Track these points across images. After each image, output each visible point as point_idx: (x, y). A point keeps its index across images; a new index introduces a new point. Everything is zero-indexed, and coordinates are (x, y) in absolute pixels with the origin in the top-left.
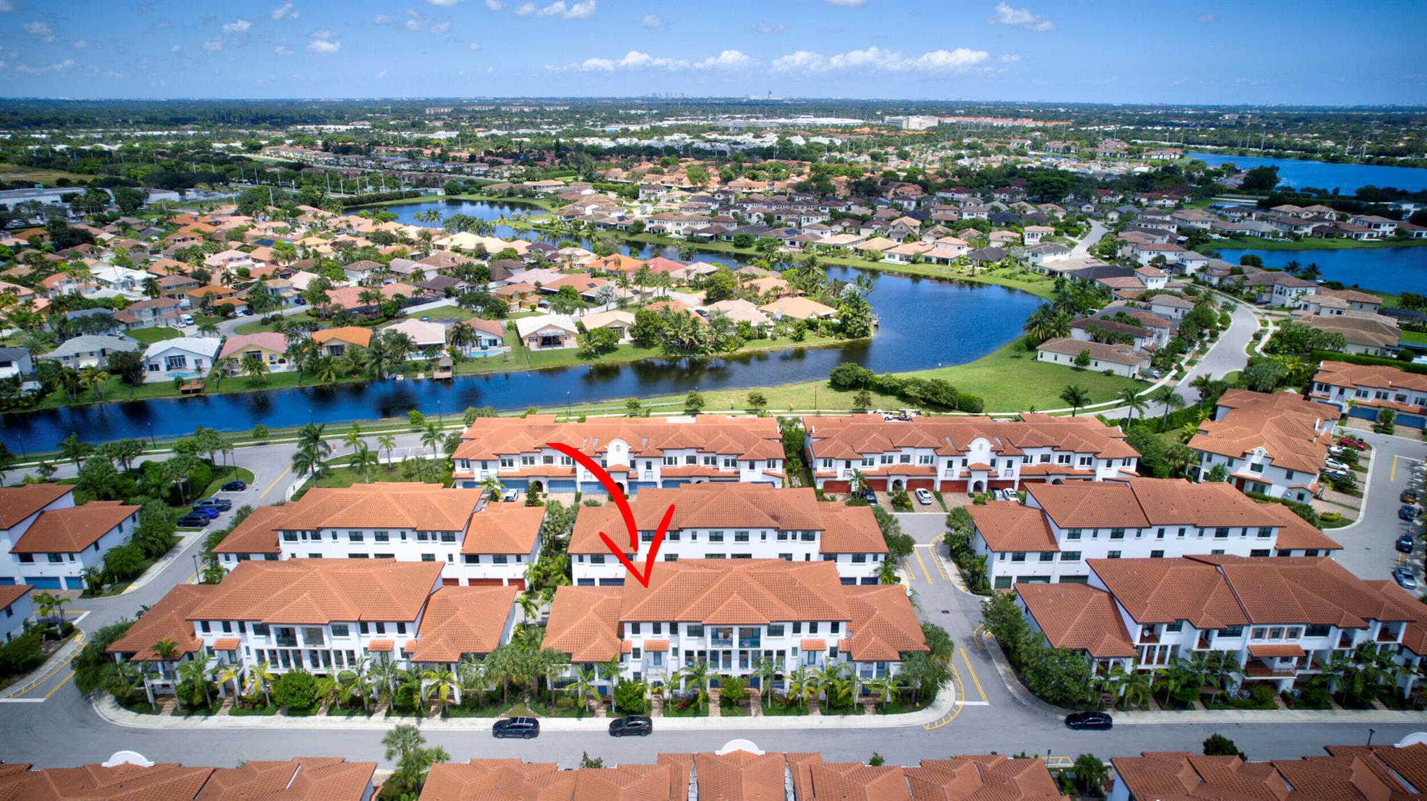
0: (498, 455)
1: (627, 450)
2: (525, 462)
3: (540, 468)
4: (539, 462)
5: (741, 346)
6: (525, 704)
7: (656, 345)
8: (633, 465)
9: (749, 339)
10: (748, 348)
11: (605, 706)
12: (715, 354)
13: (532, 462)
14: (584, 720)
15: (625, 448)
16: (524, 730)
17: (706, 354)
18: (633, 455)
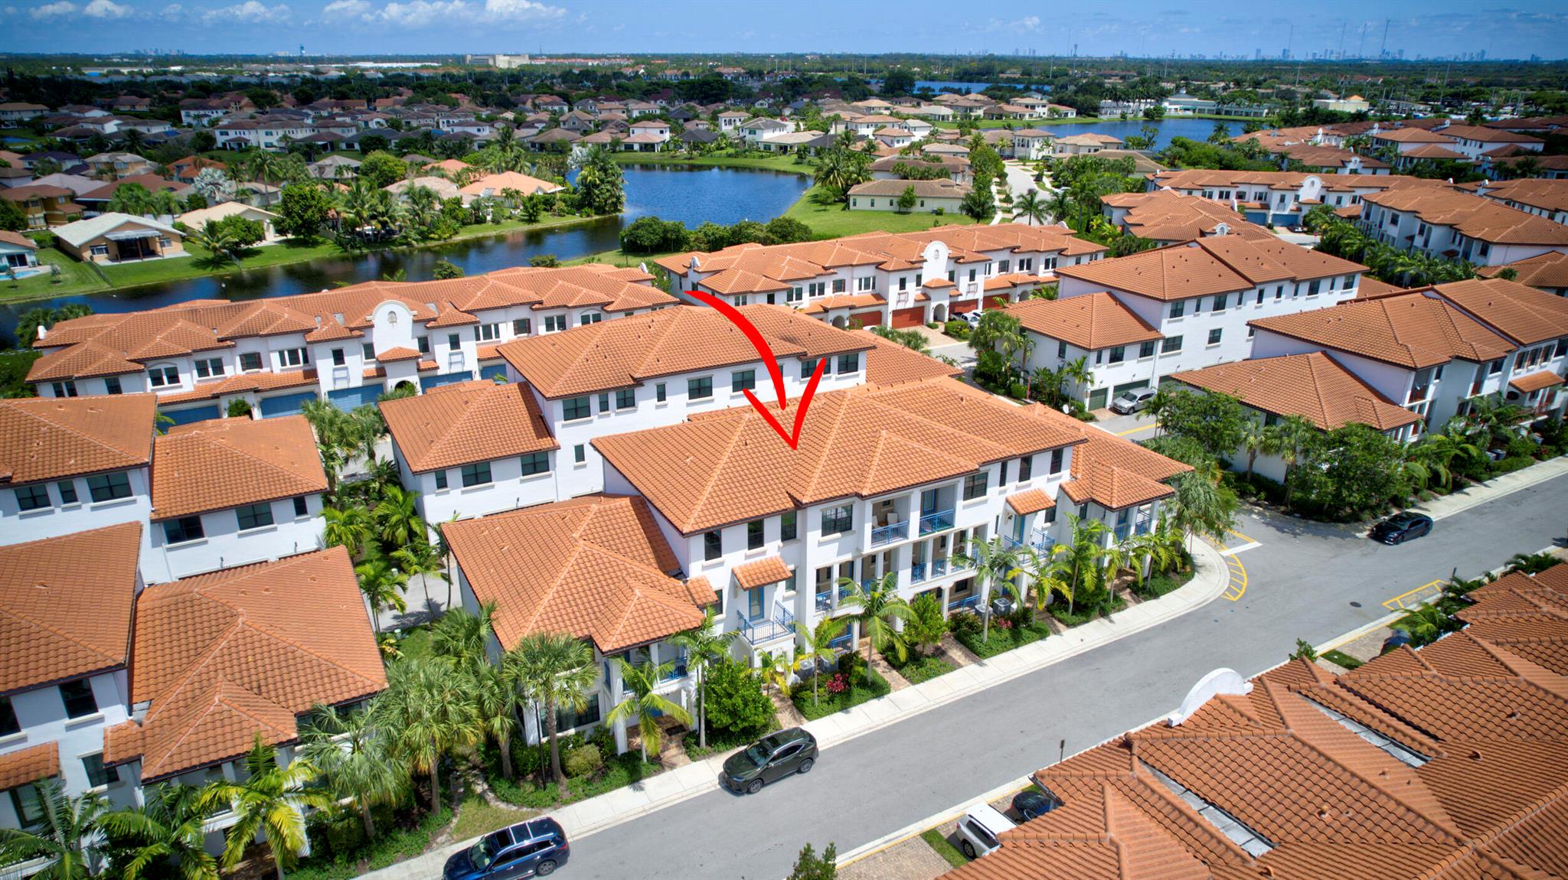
0: (139, 361)
1: (410, 319)
2: (202, 371)
3: (238, 379)
4: (234, 370)
5: (456, 233)
6: (481, 797)
7: (323, 243)
8: (424, 346)
9: (464, 224)
10: (465, 235)
11: (677, 738)
12: (422, 245)
13: (219, 369)
14: (649, 783)
15: (405, 317)
16: (537, 855)
17: (409, 244)
18: (421, 326)
